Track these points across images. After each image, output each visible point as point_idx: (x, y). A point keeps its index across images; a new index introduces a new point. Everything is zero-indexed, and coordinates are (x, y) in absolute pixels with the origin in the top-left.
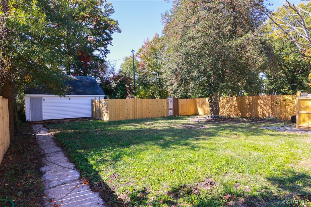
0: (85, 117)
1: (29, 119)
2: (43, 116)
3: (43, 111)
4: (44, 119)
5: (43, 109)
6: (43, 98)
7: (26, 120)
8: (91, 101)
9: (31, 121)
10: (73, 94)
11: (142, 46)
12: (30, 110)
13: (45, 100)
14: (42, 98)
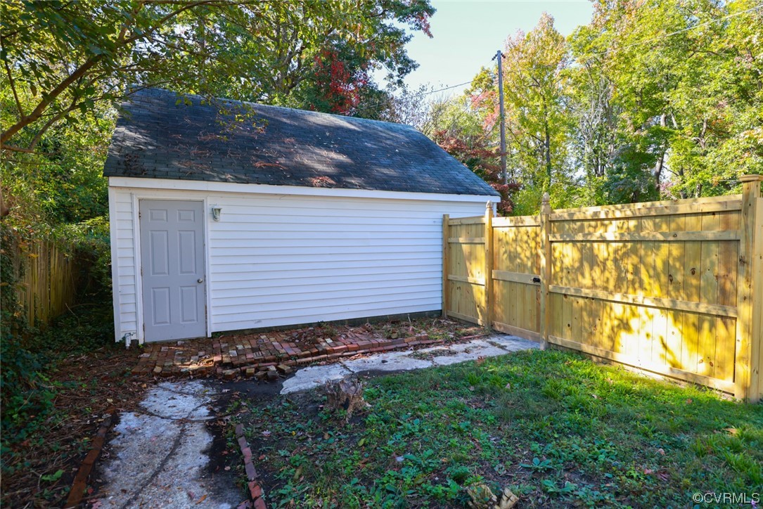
0: (412, 314)
1: (132, 328)
2: (212, 312)
3: (211, 279)
4: (213, 327)
5: (210, 270)
6: (210, 203)
7: (118, 338)
8: (439, 229)
9: (145, 345)
10: (361, 187)
11: (483, 69)
12: (139, 278)
13: (221, 217)
14: (202, 201)
